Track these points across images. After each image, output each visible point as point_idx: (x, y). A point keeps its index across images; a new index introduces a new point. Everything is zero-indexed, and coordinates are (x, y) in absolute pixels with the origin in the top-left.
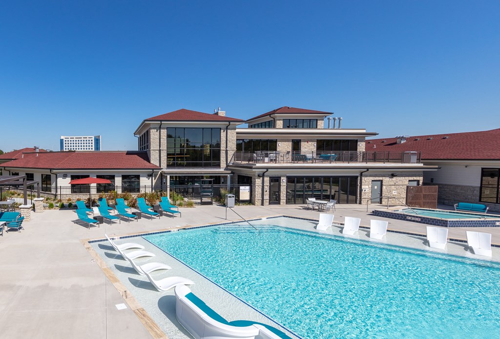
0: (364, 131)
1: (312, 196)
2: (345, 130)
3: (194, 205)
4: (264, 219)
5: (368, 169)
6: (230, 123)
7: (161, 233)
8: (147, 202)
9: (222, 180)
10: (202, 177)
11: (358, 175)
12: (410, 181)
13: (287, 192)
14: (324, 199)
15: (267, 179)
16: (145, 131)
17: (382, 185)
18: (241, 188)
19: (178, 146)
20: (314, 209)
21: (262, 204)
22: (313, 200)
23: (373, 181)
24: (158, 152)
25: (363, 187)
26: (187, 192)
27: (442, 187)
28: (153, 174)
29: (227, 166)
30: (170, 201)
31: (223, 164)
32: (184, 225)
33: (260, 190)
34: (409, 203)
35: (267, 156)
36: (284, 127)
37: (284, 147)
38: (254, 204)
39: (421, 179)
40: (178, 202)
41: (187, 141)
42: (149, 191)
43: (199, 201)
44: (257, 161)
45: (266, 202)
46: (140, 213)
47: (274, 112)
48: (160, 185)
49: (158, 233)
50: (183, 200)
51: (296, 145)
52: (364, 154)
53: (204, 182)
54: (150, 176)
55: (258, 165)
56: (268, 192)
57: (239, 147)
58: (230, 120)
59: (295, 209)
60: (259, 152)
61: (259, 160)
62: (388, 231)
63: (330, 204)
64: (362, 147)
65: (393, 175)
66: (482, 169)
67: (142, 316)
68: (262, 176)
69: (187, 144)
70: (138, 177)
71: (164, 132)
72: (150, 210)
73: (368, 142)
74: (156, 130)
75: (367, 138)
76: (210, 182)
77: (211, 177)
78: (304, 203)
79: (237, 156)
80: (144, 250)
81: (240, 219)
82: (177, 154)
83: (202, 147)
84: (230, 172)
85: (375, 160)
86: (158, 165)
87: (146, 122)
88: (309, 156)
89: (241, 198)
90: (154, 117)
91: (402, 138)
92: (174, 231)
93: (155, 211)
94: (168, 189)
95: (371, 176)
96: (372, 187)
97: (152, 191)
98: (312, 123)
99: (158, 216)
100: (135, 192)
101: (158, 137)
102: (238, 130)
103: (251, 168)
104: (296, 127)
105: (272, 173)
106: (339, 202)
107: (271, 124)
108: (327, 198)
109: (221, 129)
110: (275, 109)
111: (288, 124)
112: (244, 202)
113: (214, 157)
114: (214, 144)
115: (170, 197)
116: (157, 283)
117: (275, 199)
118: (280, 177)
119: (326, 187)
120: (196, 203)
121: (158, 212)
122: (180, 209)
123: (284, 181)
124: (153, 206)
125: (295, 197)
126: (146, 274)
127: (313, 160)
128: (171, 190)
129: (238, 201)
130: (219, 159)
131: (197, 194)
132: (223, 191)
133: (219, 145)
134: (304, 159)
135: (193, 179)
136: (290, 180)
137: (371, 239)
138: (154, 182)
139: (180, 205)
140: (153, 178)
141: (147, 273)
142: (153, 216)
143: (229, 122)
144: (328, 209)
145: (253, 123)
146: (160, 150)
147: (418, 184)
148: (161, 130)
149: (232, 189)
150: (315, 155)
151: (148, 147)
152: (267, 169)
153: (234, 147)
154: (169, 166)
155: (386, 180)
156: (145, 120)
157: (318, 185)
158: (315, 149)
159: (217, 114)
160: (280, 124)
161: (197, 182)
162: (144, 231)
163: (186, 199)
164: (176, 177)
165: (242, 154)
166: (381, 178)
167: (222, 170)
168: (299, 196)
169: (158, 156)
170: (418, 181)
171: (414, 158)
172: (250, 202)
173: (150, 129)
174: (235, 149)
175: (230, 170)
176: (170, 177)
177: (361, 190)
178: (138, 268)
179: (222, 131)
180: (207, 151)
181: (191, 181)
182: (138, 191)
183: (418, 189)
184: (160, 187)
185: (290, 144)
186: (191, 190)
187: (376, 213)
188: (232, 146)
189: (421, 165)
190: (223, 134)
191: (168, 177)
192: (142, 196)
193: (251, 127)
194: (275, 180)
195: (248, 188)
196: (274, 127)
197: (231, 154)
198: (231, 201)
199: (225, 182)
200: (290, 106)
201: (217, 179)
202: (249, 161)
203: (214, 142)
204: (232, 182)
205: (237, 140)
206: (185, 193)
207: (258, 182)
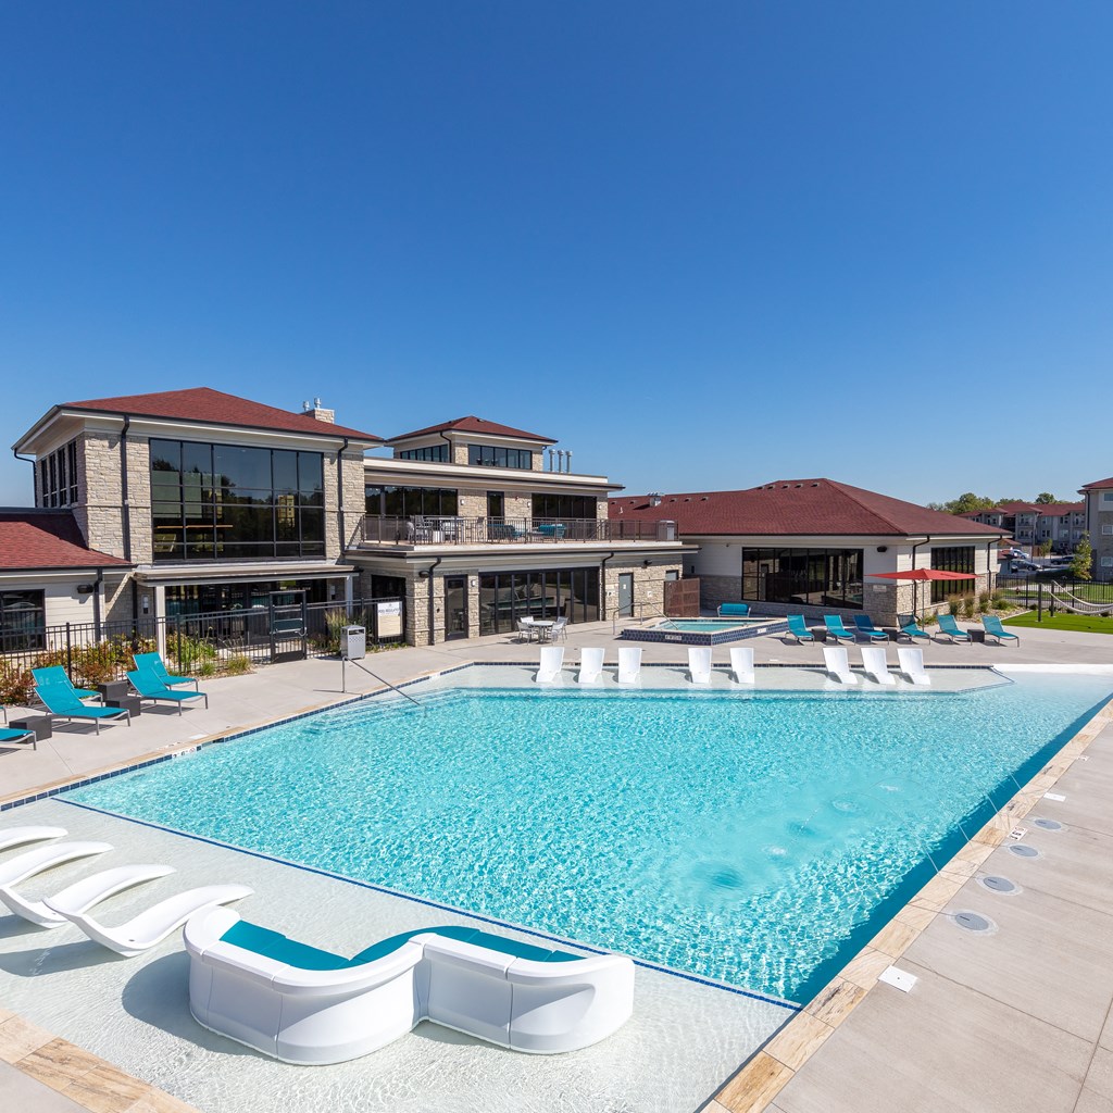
0: (605, 481)
1: (527, 613)
2: (578, 476)
3: (252, 667)
4: (435, 677)
5: (612, 552)
6: (347, 442)
7: (134, 768)
8: (77, 679)
9: (332, 590)
10: (275, 586)
11: (599, 564)
12: (667, 572)
13: (481, 608)
14: (548, 617)
15: (439, 582)
16: (61, 442)
17: (632, 582)
18: (381, 606)
19: (193, 494)
20: (531, 641)
21: (431, 642)
22: (529, 620)
23: (620, 575)
24: (118, 512)
25: (607, 587)
26: (228, 633)
27: (704, 579)
28: (102, 585)
29: (344, 552)
30: (169, 663)
31: (333, 550)
32: (218, 729)
33: (425, 610)
34: (668, 611)
35: (437, 526)
36: (471, 463)
37: (473, 507)
38: (412, 644)
39: (680, 567)
40: (196, 665)
41: (224, 482)
42: (84, 640)
43: (267, 652)
44: (415, 539)
45: (440, 636)
46: (47, 720)
47: (449, 426)
48: (130, 617)
49: (124, 771)
50: (214, 655)
51: (496, 503)
52: (607, 524)
53: (276, 600)
54: (87, 590)
55: (418, 549)
56: (442, 613)
57: (372, 505)
58: (347, 436)
59: (496, 645)
60: (419, 518)
61: (420, 537)
62: (643, 665)
63: (558, 626)
64: (602, 511)
65: (646, 564)
66: (744, 548)
67: (57, 1067)
68: (428, 574)
69: (225, 492)
70: (37, 597)
71: (139, 454)
72: (88, 703)
73: (611, 502)
74: (106, 443)
75: (611, 495)
76: (298, 598)
77: (301, 584)
78: (514, 628)
79: (368, 528)
80: (65, 839)
81: (377, 685)
82: (189, 521)
83: (271, 500)
84: (351, 568)
85: (622, 536)
86: (119, 553)
87: (65, 414)
88: (520, 527)
89: (381, 634)
90: (100, 401)
91: (655, 497)
92: (183, 752)
93: (110, 704)
94: (161, 629)
95: (617, 566)
96: (620, 587)
97: (98, 639)
98: (522, 459)
99: (125, 717)
100: (21, 648)
101: (115, 463)
102: (367, 462)
103: (402, 556)
104: (494, 464)
105: (449, 566)
106: (572, 621)
107: (443, 454)
108: (553, 613)
109: (322, 454)
110: (453, 419)
111: (479, 456)
112: (389, 641)
113: (308, 529)
114: (308, 496)
115: (170, 651)
116: (115, 935)
117: (457, 628)
118: (466, 576)
119: (550, 591)
120: (257, 661)
121: (120, 703)
122: (205, 684)
123: (474, 581)
124: (101, 689)
125: (498, 619)
126: (71, 918)
127: (527, 536)
128: (170, 631)
129: (374, 641)
130: (321, 535)
131: (258, 633)
132: (333, 620)
133: (319, 498)
134: (510, 534)
135: (245, 591)
136: (487, 580)
137: (620, 686)
138: (105, 609)
139: (205, 672)
140: (102, 597)
141: (78, 914)
142: (101, 722)
143: (346, 438)
144: (555, 637)
145: (405, 447)
146: (125, 509)
147: (678, 578)
148: (129, 445)
149: (357, 610)
150: (529, 525)
151: (77, 495)
152: (439, 557)
153: (361, 505)
154: (160, 557)
155: (638, 571)
156: (60, 408)
157: (536, 588)
158: (530, 514)
159: (311, 414)
160: (462, 454)
161: (258, 600)
162: (67, 775)
163: (224, 653)
164: (189, 590)
165: (381, 522)
166: (630, 570)
167: (330, 564)
168: (505, 615)
169: (120, 526)
170: (677, 571)
171: (671, 532)
172: (404, 639)
173: (83, 437)
174: (363, 509)
175: (350, 562)
176: (169, 591)
177: (604, 594)
178: (38, 909)
179: (327, 461)
180: (289, 513)
181: (239, 600)
182: (40, 642)
183: (677, 585)
184: (130, 625)
185: (484, 500)
186: (238, 625)
187: (627, 636)
188: (356, 502)
189: (679, 544)
190: (330, 470)
191: (160, 590)
192: (54, 659)
193: (400, 456)
194: (456, 583)
195: (397, 605)
196: (451, 461)
197: (352, 521)
198: (355, 642)
199: (339, 595)
200: (482, 418)
201: (317, 589)
202: (398, 539)
203: (307, 491)
204: (357, 594)
205: (367, 486)
206: (221, 634)
207: (420, 588)
